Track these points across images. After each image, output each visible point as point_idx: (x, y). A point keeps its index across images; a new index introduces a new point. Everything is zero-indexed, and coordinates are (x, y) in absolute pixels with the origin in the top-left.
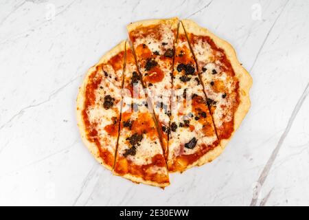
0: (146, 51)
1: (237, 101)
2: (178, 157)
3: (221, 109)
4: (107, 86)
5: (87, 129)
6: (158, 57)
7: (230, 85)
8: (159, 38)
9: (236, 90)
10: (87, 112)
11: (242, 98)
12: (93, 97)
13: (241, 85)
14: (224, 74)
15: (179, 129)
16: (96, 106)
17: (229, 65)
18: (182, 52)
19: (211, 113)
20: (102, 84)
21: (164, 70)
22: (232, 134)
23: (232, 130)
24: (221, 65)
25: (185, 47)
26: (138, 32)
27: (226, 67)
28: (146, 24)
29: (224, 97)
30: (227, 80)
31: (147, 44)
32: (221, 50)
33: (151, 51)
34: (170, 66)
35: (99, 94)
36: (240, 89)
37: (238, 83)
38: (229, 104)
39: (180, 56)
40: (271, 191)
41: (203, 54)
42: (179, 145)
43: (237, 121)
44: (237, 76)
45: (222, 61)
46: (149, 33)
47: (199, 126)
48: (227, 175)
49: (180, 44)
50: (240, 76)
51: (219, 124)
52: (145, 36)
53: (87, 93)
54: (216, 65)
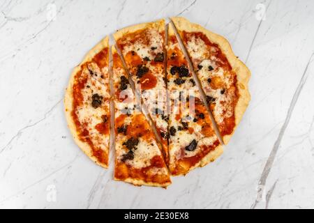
0: (136, 58)
1: (236, 96)
2: (180, 160)
3: (221, 105)
4: (94, 84)
5: (78, 130)
6: (149, 62)
7: (228, 80)
8: (148, 43)
9: (235, 85)
10: (76, 112)
11: (241, 92)
12: (81, 96)
13: (239, 78)
14: (221, 69)
15: (178, 132)
16: (85, 106)
17: (225, 60)
18: (174, 54)
19: (211, 111)
20: (89, 83)
21: (156, 75)
22: (235, 129)
23: (234, 125)
24: (217, 60)
25: (176, 49)
26: (126, 39)
27: (222, 62)
28: (132, 30)
29: (222, 92)
30: (225, 75)
31: (136, 50)
32: (216, 45)
33: (141, 57)
34: (162, 70)
35: (87, 94)
36: (238, 83)
37: (235, 77)
38: (228, 99)
39: (173, 58)
40: (276, 183)
41: (197, 51)
42: (179, 148)
43: (238, 115)
44: (234, 70)
45: (217, 56)
46: (137, 39)
47: (198, 128)
48: (230, 172)
49: (172, 47)
50: (238, 69)
51: (220, 120)
52: (133, 42)
53: (74, 93)
54: (212, 61)
